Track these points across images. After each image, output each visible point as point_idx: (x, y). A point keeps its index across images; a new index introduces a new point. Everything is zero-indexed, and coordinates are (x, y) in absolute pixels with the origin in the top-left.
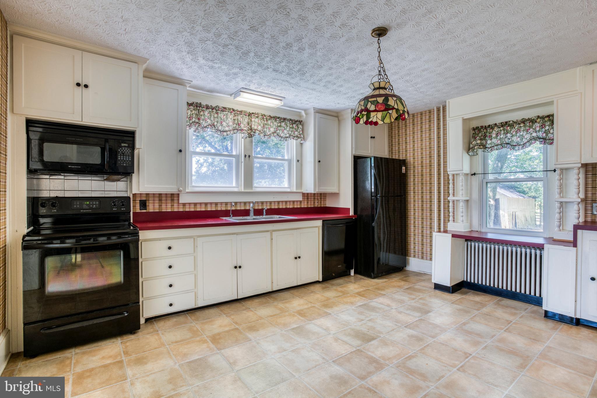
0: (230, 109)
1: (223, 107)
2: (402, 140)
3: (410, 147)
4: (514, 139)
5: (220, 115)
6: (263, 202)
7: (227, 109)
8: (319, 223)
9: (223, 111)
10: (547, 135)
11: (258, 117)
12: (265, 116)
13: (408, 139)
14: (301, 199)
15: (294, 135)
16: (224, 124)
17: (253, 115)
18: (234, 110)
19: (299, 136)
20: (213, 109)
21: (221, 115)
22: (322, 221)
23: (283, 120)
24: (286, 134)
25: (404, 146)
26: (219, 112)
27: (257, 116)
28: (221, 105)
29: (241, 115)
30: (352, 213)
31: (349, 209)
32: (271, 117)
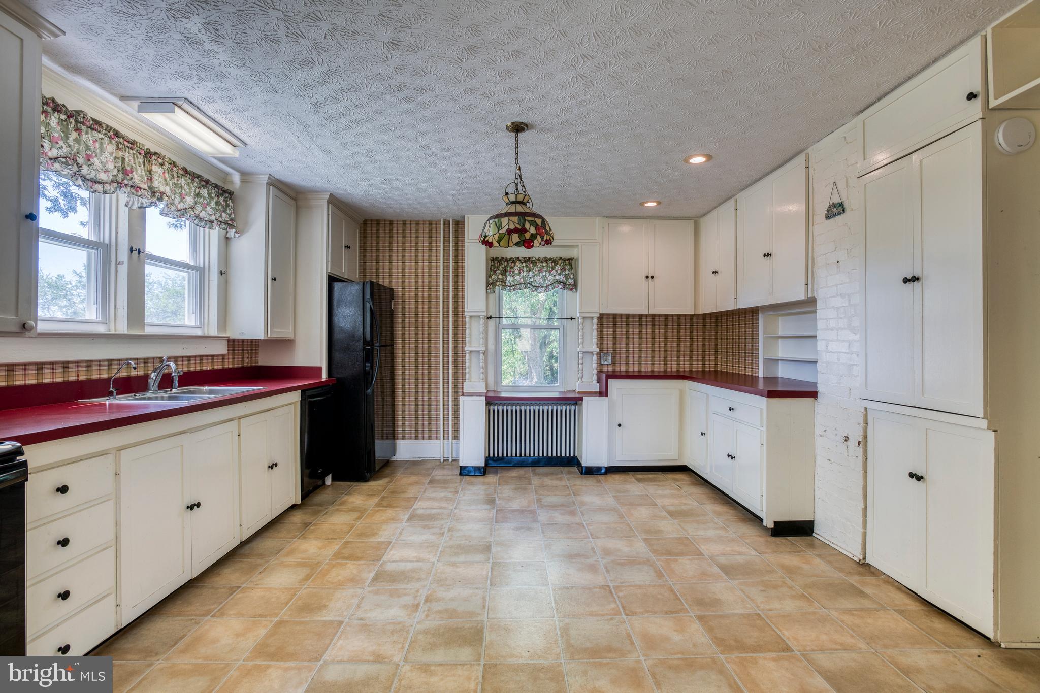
0: (108, 128)
1: (93, 120)
4: (537, 278)
5: (84, 136)
7: (102, 127)
8: (296, 396)
9: (93, 129)
10: (567, 279)
11: (162, 165)
12: (175, 166)
14: (225, 352)
15: (220, 219)
16: (96, 161)
17: (154, 157)
18: (117, 134)
19: (230, 222)
20: (69, 117)
21: (89, 137)
22: (300, 391)
23: (204, 183)
24: (211, 215)
26: (84, 128)
27: (161, 161)
28: (92, 113)
29: (131, 152)
30: (324, 377)
31: (320, 368)
32: (186, 172)
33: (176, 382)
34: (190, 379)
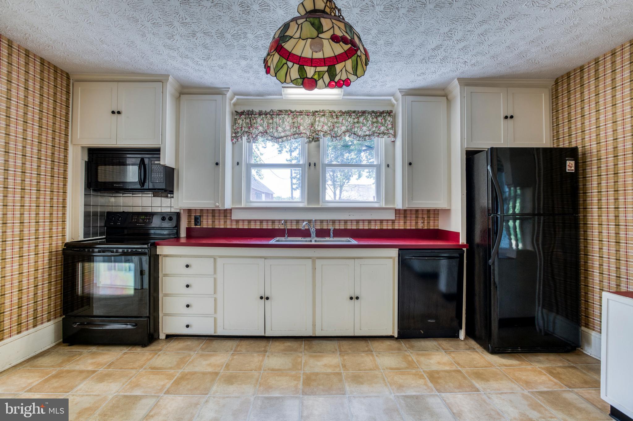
0: (286, 111)
1: (279, 111)
2: (576, 113)
3: (590, 123)
5: (275, 120)
6: (335, 220)
7: (283, 112)
8: (394, 252)
9: (279, 115)
11: (324, 115)
12: (334, 112)
13: (587, 108)
14: (394, 218)
15: (378, 132)
16: (280, 129)
17: (317, 114)
18: (292, 112)
19: (386, 132)
20: (266, 115)
21: (277, 120)
22: (398, 249)
23: (360, 114)
24: (365, 132)
25: (579, 124)
26: (274, 116)
27: (322, 114)
28: (276, 108)
29: (302, 116)
30: (463, 240)
31: (459, 233)
32: (343, 113)
33: (332, 234)
34: (339, 233)
